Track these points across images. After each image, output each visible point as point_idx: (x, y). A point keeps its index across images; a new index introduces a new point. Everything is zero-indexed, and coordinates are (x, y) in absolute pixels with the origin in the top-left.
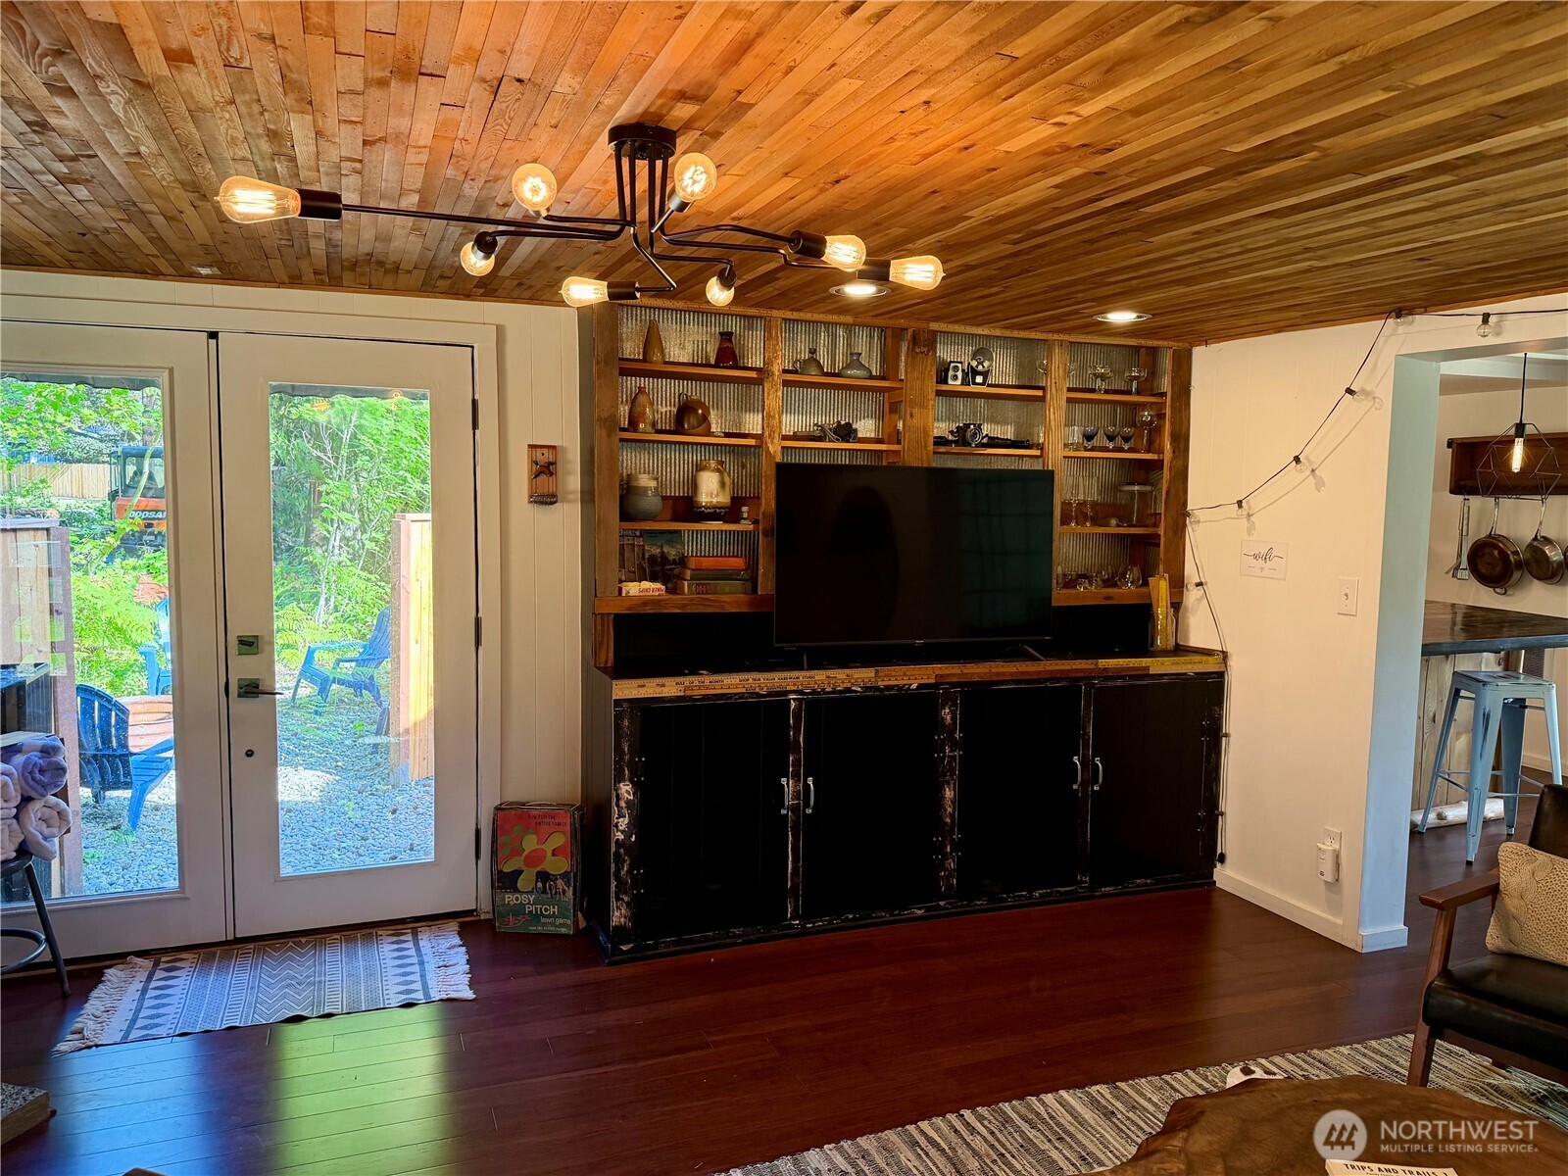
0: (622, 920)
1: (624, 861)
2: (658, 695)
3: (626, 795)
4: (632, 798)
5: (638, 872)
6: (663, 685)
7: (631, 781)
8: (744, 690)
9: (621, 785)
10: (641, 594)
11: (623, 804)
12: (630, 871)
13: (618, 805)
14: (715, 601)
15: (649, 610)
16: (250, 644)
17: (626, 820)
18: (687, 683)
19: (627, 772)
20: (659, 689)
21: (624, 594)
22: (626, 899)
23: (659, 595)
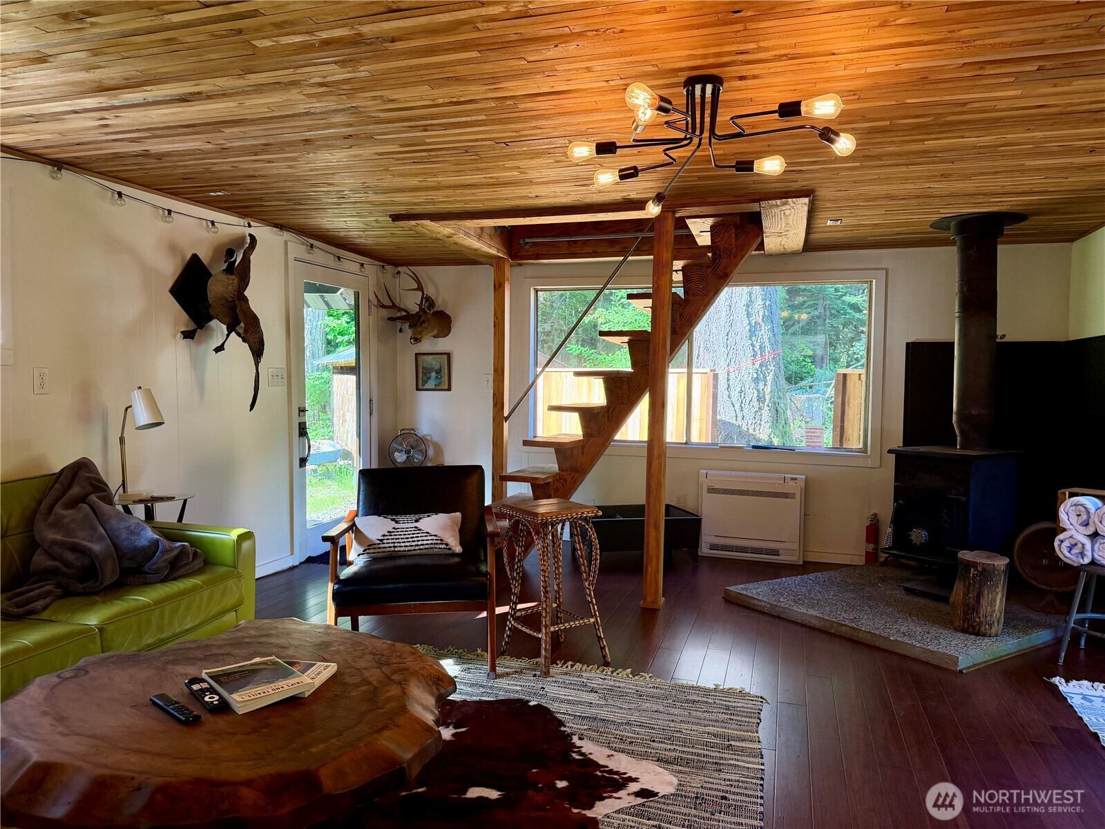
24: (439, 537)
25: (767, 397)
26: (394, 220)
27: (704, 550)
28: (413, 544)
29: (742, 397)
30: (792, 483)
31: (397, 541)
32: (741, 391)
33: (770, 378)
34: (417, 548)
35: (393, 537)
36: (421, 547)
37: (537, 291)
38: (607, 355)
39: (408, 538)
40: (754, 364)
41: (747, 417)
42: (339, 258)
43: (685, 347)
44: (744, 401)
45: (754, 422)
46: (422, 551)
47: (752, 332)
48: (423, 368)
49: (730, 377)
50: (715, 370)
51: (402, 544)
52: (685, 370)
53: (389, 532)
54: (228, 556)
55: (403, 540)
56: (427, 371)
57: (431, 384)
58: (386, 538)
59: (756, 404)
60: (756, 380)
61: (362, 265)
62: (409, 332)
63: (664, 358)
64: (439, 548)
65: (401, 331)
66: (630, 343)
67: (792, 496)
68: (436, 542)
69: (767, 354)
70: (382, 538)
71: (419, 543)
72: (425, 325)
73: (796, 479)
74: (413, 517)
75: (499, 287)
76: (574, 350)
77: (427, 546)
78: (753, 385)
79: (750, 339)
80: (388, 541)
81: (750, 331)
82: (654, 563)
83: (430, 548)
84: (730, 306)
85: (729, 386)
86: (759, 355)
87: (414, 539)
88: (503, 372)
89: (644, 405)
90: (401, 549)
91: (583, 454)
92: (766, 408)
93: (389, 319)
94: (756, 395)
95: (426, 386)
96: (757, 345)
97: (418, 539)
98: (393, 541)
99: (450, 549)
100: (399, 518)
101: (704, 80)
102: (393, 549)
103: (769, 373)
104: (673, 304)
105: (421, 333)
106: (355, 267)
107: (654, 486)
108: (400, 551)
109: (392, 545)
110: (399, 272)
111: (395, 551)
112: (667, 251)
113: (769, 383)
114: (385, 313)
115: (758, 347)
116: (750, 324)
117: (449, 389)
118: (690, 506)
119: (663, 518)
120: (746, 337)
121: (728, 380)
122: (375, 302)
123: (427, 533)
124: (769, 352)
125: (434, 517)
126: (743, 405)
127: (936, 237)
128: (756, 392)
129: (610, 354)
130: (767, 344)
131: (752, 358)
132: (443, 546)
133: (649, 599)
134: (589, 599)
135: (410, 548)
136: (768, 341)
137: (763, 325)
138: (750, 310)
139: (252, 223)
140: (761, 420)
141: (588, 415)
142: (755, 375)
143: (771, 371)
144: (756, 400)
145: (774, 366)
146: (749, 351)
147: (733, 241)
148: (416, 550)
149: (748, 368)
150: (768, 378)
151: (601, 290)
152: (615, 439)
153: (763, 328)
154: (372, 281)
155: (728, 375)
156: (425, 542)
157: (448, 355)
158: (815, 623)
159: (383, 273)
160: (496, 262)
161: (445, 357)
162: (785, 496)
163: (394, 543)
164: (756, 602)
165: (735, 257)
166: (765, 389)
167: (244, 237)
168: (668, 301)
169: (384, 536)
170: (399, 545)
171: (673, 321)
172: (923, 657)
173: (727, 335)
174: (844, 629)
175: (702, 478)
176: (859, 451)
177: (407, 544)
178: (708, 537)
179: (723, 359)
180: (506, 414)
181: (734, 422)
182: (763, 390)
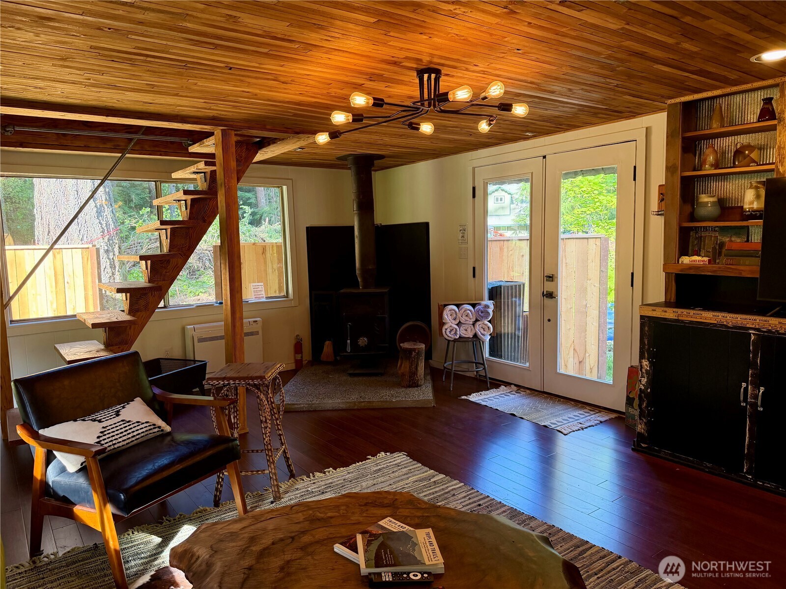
0: (642, 430)
1: (644, 401)
2: (662, 317)
3: (646, 367)
4: (648, 369)
5: (651, 409)
6: (666, 312)
7: (649, 360)
8: (716, 322)
9: (643, 360)
10: (691, 263)
11: (644, 371)
12: (647, 407)
13: (641, 371)
14: (736, 269)
15: (692, 272)
16: (550, 277)
17: (646, 380)
18: (679, 312)
19: (646, 355)
20: (664, 314)
21: (680, 263)
22: (644, 420)
23: (703, 264)
24: (151, 423)
28: (130, 436)
30: (254, 324)
31: (114, 438)
34: (133, 439)
35: (108, 436)
36: (138, 437)
39: (122, 433)
40: (103, 239)
46: (138, 440)
47: (99, 212)
51: (120, 440)
53: (102, 432)
55: (119, 436)
58: (101, 439)
59: (109, 270)
60: (107, 251)
64: (154, 433)
66: (172, 229)
67: (257, 333)
68: (150, 428)
69: (111, 230)
70: (98, 440)
71: (135, 434)
73: (256, 321)
74: (111, 411)
77: (142, 435)
79: (98, 218)
80: (105, 441)
81: (97, 212)
83: (146, 435)
84: (77, 191)
86: (106, 231)
87: (128, 432)
90: (120, 444)
94: (109, 263)
96: (104, 223)
97: (132, 430)
98: (110, 439)
99: (162, 430)
100: (97, 417)
102: (112, 447)
108: (120, 447)
109: (111, 443)
111: (115, 448)
113: (116, 253)
115: (105, 225)
116: (96, 206)
118: (175, 356)
120: (95, 217)
123: (138, 422)
124: (113, 229)
127: (324, 162)
128: (108, 261)
130: (111, 222)
131: (102, 234)
132: (156, 430)
135: (128, 441)
136: (111, 220)
137: (106, 207)
142: (106, 248)
143: (116, 244)
144: (109, 267)
145: (118, 240)
146: (98, 228)
148: (133, 441)
150: (115, 249)
153: (106, 210)
156: (140, 431)
162: (252, 334)
163: (112, 441)
166: (114, 258)
169: (98, 437)
170: (117, 441)
172: (413, 405)
174: (363, 404)
175: (190, 332)
176: (284, 297)
177: (124, 438)
179: (76, 235)
180: (5, 301)
182: (113, 259)
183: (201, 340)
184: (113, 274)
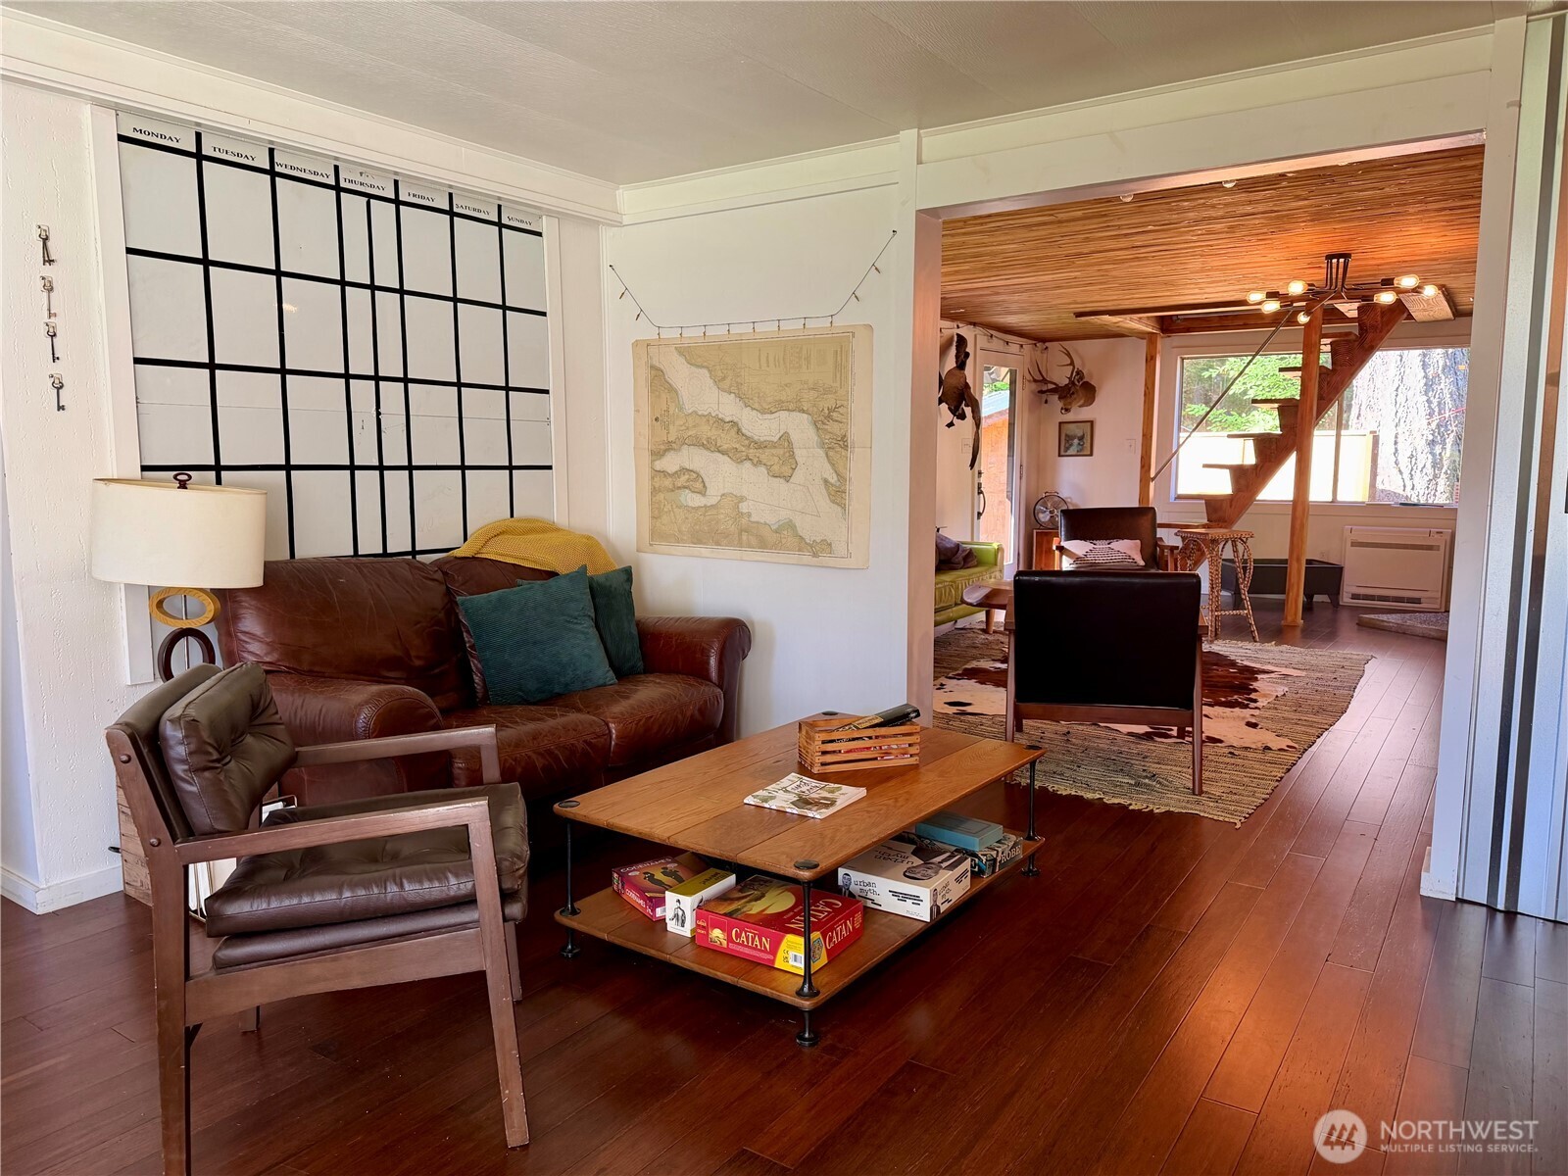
24: (1127, 555)
25: (1446, 463)
26: (1077, 317)
27: (1345, 599)
29: (1413, 463)
30: (1436, 536)
31: (1097, 555)
32: (1411, 457)
33: (1449, 441)
36: (1116, 561)
37: (1183, 359)
38: (1240, 415)
39: (1104, 555)
40: (1429, 424)
41: (1418, 487)
42: (1007, 343)
43: (1335, 408)
44: (1415, 468)
45: (1427, 492)
47: (1429, 385)
48: (1066, 435)
49: (1399, 440)
50: (1375, 432)
51: (1102, 558)
52: (1334, 432)
53: (1092, 551)
54: (991, 558)
55: (1101, 556)
56: (1069, 438)
57: (1072, 451)
58: (1088, 554)
59: (1429, 470)
60: (1432, 443)
61: (1022, 346)
62: (1060, 404)
63: (1310, 422)
64: (1129, 562)
65: (1046, 402)
66: (1279, 409)
67: (1437, 548)
68: (1126, 558)
69: (1447, 411)
70: (1086, 553)
71: (1114, 559)
72: (1075, 396)
73: (1441, 532)
74: (1106, 542)
75: (1150, 360)
76: (1196, 410)
78: (1427, 449)
80: (1090, 556)
81: (1426, 385)
82: (1295, 590)
83: (1121, 561)
85: (1396, 450)
86: (1436, 414)
87: (1110, 556)
88: (1151, 437)
89: (1290, 463)
91: (1231, 506)
92: (1443, 476)
93: (1039, 392)
94: (1430, 461)
95: (1069, 453)
96: (1435, 402)
97: (1112, 556)
98: (1093, 555)
99: (1136, 562)
100: (1094, 542)
101: (1338, 256)
102: (1094, 561)
103: (1448, 435)
104: (1320, 374)
105: (1070, 403)
106: (1014, 348)
107: (1298, 526)
110: (1047, 348)
111: (1096, 562)
112: (1316, 334)
113: (1448, 446)
114: (1034, 386)
115: (1436, 404)
116: (1426, 377)
117: (1091, 455)
118: (1333, 559)
119: (1304, 565)
120: (1421, 393)
121: (1396, 443)
122: (1029, 377)
123: (1118, 552)
124: (1450, 409)
125: (1121, 541)
126: (1413, 473)
128: (1430, 457)
129: (1244, 415)
130: (1448, 400)
131: (1428, 417)
132: (1132, 561)
133: (1289, 619)
134: (1244, 597)
135: (1106, 561)
136: (1449, 396)
137: (1443, 377)
138: (1427, 360)
139: (960, 325)
140: (1436, 490)
141: (1239, 473)
142: (1431, 437)
143: (1452, 431)
144: (1430, 466)
145: (1456, 426)
146: (1424, 409)
147: (1379, 318)
149: (1420, 426)
150: (1447, 441)
151: (1254, 356)
152: (1257, 498)
153: (1443, 381)
154: (1027, 359)
155: (1396, 437)
156: (1118, 558)
157: (1092, 423)
158: (1433, 634)
159: (1034, 350)
160: (1150, 338)
161: (1089, 424)
162: (1430, 548)
163: (1095, 557)
164: (1386, 624)
165: (1381, 332)
166: (1443, 454)
167: (952, 338)
168: (1316, 373)
170: (1099, 558)
171: (1320, 387)
173: (1397, 390)
175: (1347, 533)
177: (1106, 558)
178: (1349, 587)
180: (1152, 476)
181: (1402, 492)
182: (1440, 454)
183: (1353, 544)
184: (1435, 476)
